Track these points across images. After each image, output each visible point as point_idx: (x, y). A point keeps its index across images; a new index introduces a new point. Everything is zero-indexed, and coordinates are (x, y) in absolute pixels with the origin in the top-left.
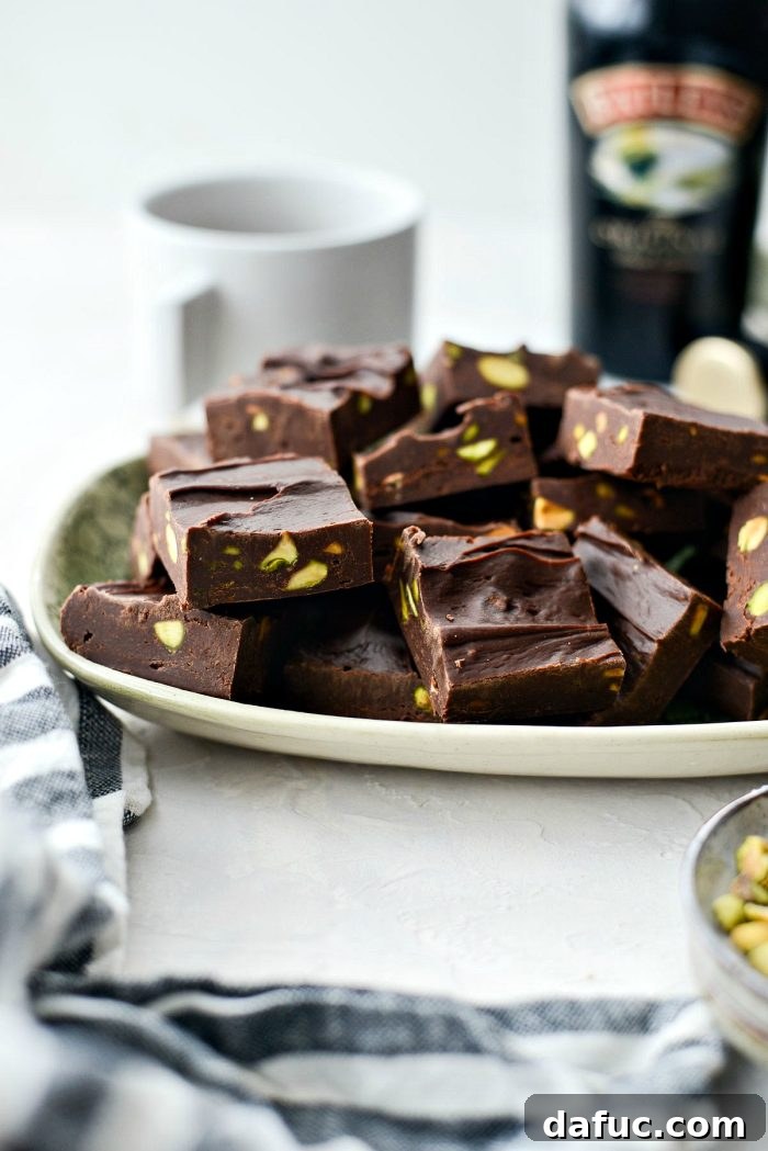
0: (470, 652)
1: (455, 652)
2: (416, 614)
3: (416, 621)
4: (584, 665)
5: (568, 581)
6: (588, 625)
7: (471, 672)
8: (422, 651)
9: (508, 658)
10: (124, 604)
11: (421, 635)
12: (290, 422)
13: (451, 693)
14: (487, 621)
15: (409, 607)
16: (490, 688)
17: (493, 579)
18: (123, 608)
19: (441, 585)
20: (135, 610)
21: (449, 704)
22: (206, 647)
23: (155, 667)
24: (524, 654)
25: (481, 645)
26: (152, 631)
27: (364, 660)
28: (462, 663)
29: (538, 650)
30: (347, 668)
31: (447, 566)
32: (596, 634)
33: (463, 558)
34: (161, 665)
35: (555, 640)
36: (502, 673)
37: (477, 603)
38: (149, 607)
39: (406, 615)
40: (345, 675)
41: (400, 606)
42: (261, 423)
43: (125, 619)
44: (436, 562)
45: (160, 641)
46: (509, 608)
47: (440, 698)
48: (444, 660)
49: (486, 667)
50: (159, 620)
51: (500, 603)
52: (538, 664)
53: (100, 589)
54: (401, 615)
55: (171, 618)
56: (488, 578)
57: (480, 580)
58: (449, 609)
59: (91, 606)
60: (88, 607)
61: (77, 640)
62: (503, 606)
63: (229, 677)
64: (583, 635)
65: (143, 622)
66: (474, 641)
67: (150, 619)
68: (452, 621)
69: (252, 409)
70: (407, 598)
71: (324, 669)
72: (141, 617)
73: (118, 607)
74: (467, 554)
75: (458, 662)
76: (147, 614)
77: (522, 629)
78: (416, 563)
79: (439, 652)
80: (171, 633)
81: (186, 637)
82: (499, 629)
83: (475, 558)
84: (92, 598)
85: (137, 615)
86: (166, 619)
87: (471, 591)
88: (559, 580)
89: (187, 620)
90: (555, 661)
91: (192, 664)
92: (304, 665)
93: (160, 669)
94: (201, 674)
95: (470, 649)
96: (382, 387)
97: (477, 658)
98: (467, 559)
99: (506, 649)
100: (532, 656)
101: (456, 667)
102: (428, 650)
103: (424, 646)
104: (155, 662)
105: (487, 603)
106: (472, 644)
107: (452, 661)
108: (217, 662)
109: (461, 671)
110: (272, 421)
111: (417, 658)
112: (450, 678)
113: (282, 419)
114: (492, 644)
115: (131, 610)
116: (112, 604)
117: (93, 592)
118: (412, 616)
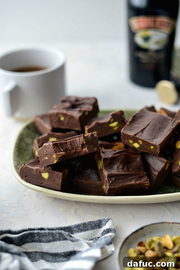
0: (114, 179)
1: (110, 179)
2: (102, 168)
3: (101, 170)
4: (140, 183)
5: (137, 161)
6: (141, 173)
7: (114, 184)
8: (103, 177)
9: (122, 181)
10: (34, 169)
11: (103, 173)
12: (69, 119)
13: (109, 189)
14: (118, 172)
15: (100, 166)
16: (118, 188)
17: (120, 161)
18: (34, 170)
19: (108, 162)
20: (37, 170)
21: (108, 191)
22: (54, 179)
23: (42, 183)
24: (126, 180)
25: (116, 178)
26: (41, 175)
27: (90, 178)
28: (111, 182)
29: (129, 179)
30: (86, 180)
31: (109, 158)
32: (143, 175)
33: (113, 155)
34: (44, 183)
35: (133, 177)
36: (120, 185)
37: (116, 167)
38: (40, 170)
39: (99, 168)
40: (86, 182)
41: (98, 165)
42: (62, 119)
43: (35, 172)
44: (107, 157)
45: (43, 177)
46: (123, 168)
47: (106, 189)
48: (107, 181)
49: (117, 183)
50: (42, 173)
51: (121, 167)
52: (129, 183)
53: (28, 165)
54: (98, 167)
55: (45, 172)
56: (119, 160)
57: (117, 161)
58: (109, 168)
59: (26, 169)
60: (25, 169)
61: (23, 177)
62: (122, 168)
63: (60, 186)
64: (140, 175)
65: (39, 173)
66: (115, 176)
67: (40, 173)
68: (110, 171)
69: (60, 116)
70: (100, 164)
71: (81, 181)
72: (38, 172)
73: (32, 170)
74: (114, 154)
75: (110, 182)
76: (39, 171)
77: (126, 174)
78: (102, 157)
79: (106, 179)
80: (45, 175)
81: (49, 177)
82: (121, 174)
83: (116, 155)
84: (26, 167)
85: (37, 171)
86: (44, 172)
87: (114, 164)
88: (135, 161)
89: (49, 173)
90: (133, 182)
91: (51, 183)
92: (76, 179)
93: (43, 184)
94: (53, 185)
95: (114, 178)
96: (90, 108)
97: (115, 181)
98: (114, 156)
99: (122, 179)
100: (128, 181)
101: (110, 183)
102: (104, 177)
103: (103, 176)
104: (42, 182)
105: (118, 167)
106: (114, 177)
107: (109, 181)
108: (57, 182)
109: (111, 184)
110: (65, 118)
111: (101, 178)
112: (109, 185)
113: (67, 118)
114: (119, 177)
115: (36, 170)
116: (31, 169)
117: (26, 166)
118: (101, 168)
